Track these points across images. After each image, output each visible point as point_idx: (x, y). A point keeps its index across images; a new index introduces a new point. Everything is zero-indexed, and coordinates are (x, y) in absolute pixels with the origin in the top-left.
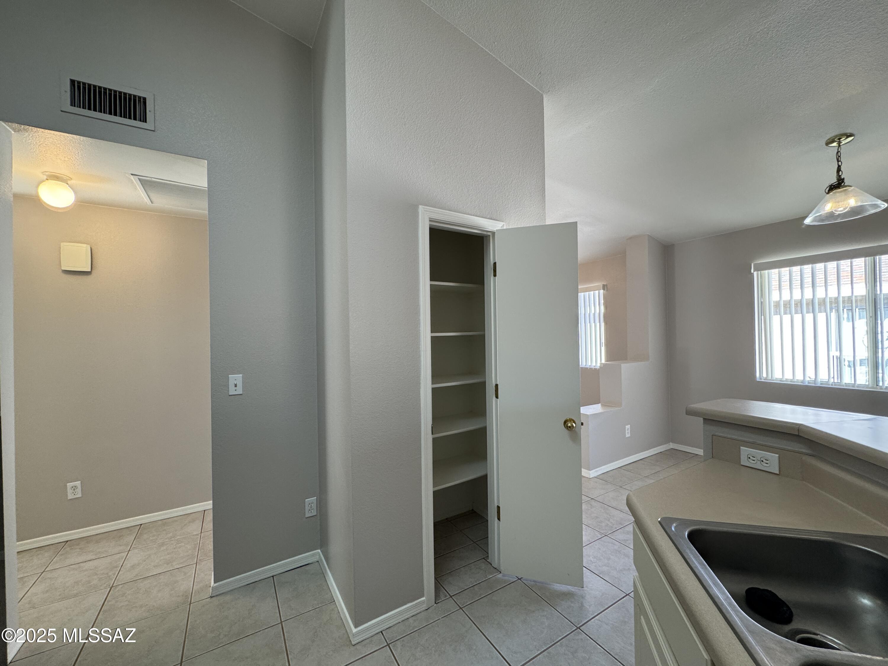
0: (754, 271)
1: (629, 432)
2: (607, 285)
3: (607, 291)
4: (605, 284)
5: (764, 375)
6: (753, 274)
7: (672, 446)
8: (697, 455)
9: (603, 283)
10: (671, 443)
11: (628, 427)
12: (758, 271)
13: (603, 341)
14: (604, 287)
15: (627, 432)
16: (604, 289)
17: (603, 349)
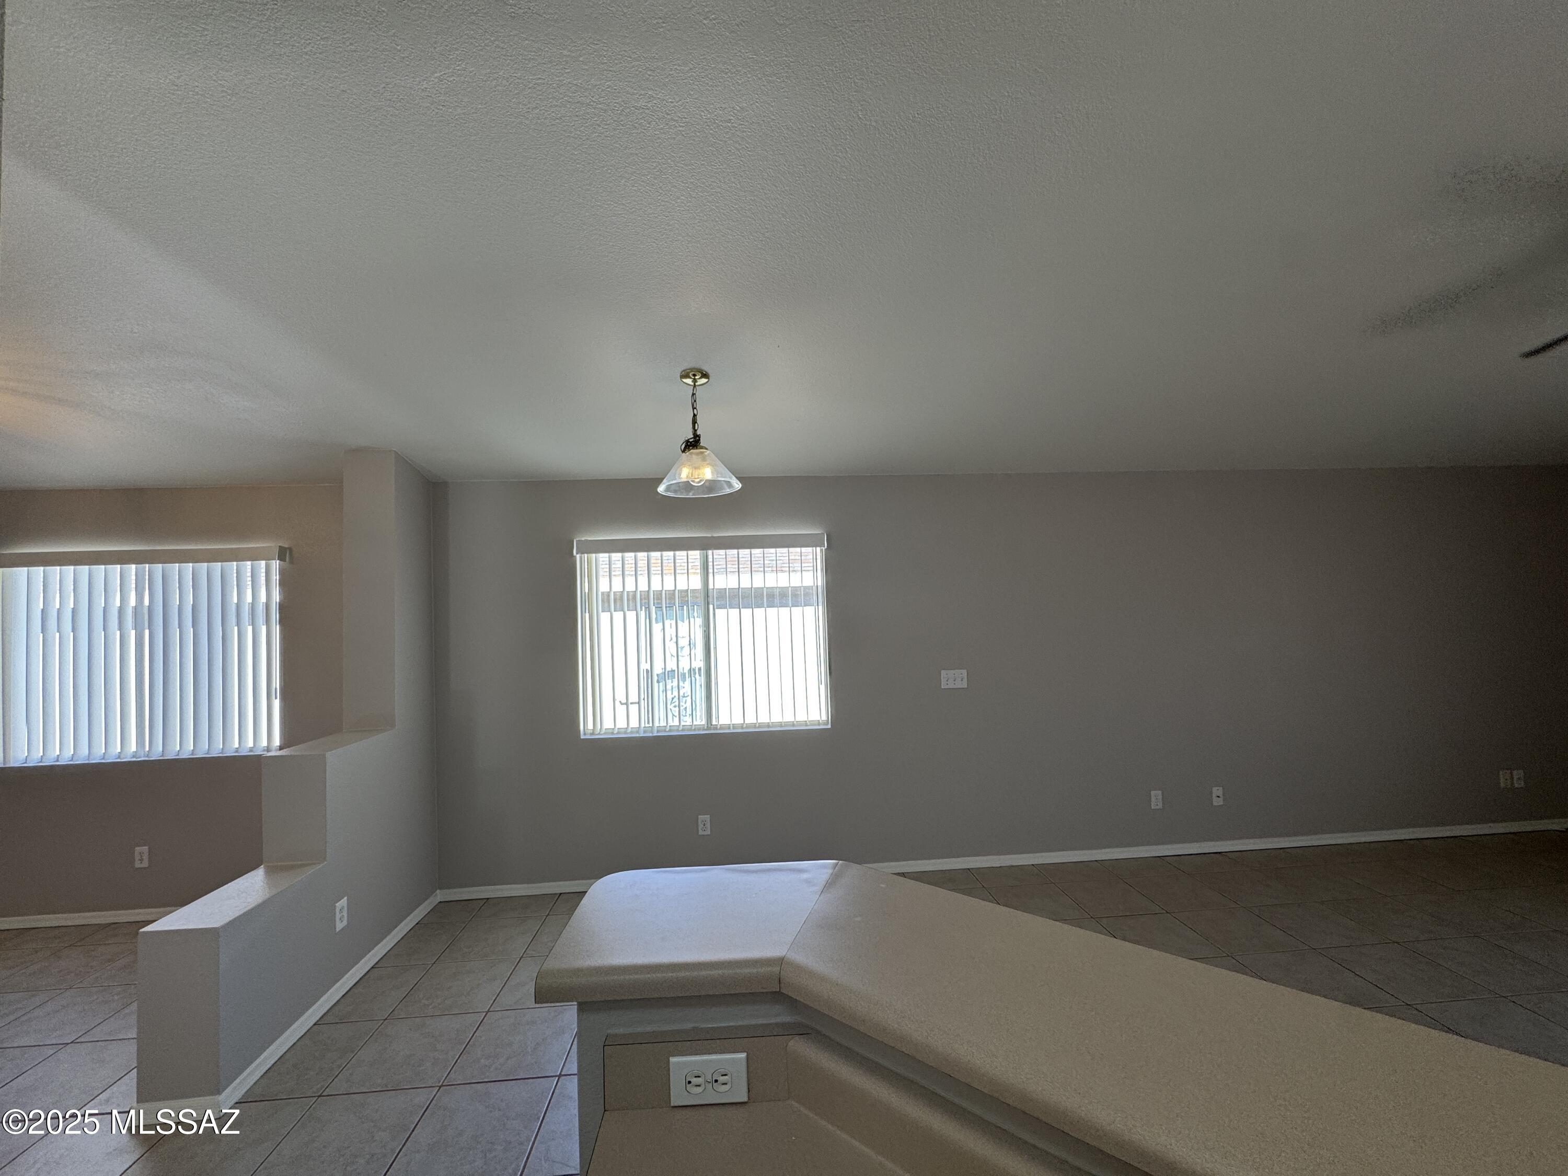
0: (577, 553)
1: (346, 915)
2: (290, 549)
3: (292, 562)
4: (286, 546)
5: (590, 726)
6: (575, 556)
7: (440, 896)
8: (488, 899)
9: (281, 544)
10: (438, 891)
11: (344, 902)
12: (583, 553)
13: (277, 683)
14: (282, 554)
15: (338, 916)
16: (281, 558)
17: (277, 704)
